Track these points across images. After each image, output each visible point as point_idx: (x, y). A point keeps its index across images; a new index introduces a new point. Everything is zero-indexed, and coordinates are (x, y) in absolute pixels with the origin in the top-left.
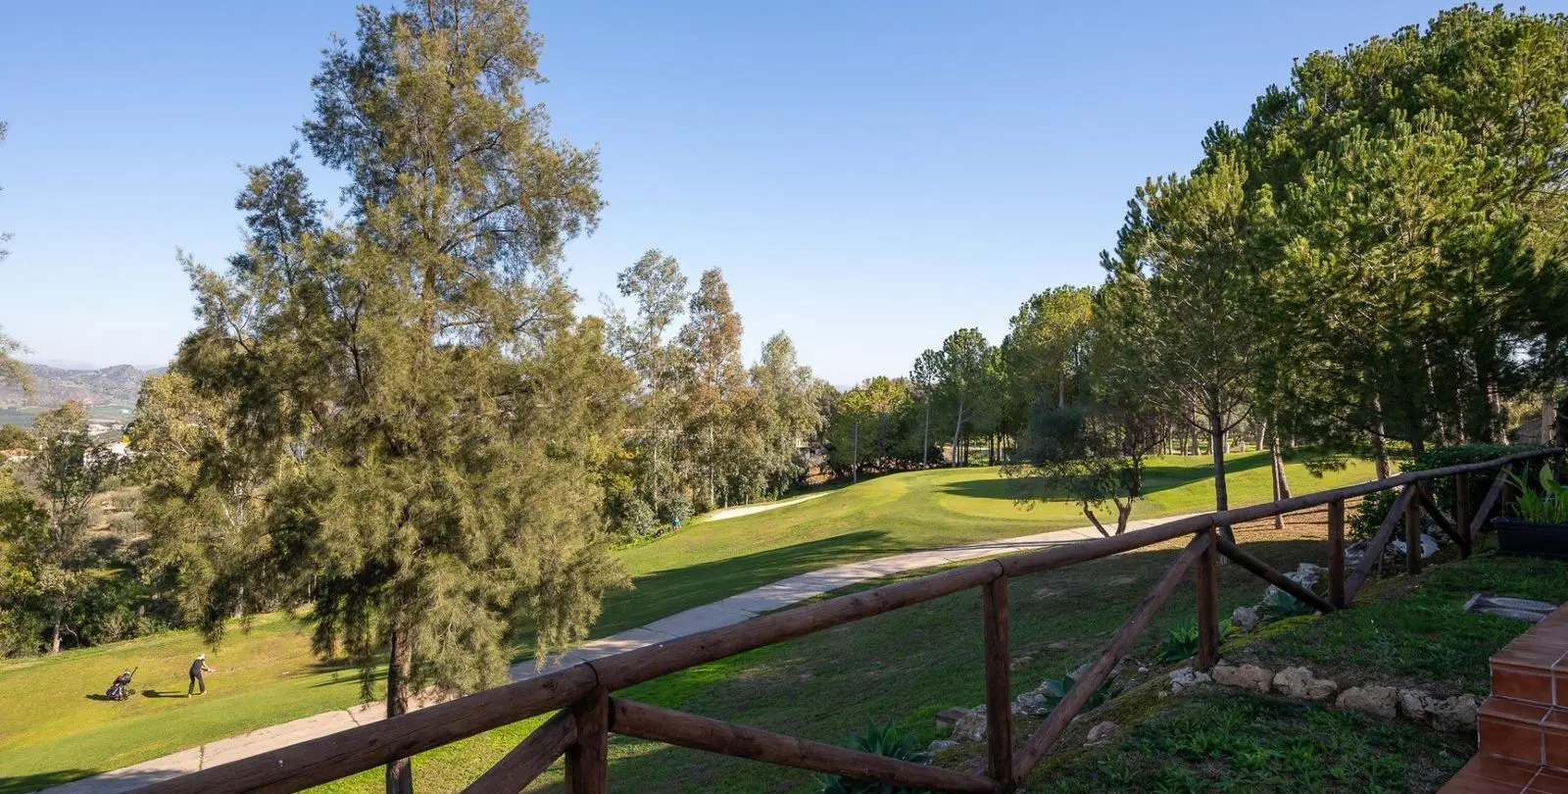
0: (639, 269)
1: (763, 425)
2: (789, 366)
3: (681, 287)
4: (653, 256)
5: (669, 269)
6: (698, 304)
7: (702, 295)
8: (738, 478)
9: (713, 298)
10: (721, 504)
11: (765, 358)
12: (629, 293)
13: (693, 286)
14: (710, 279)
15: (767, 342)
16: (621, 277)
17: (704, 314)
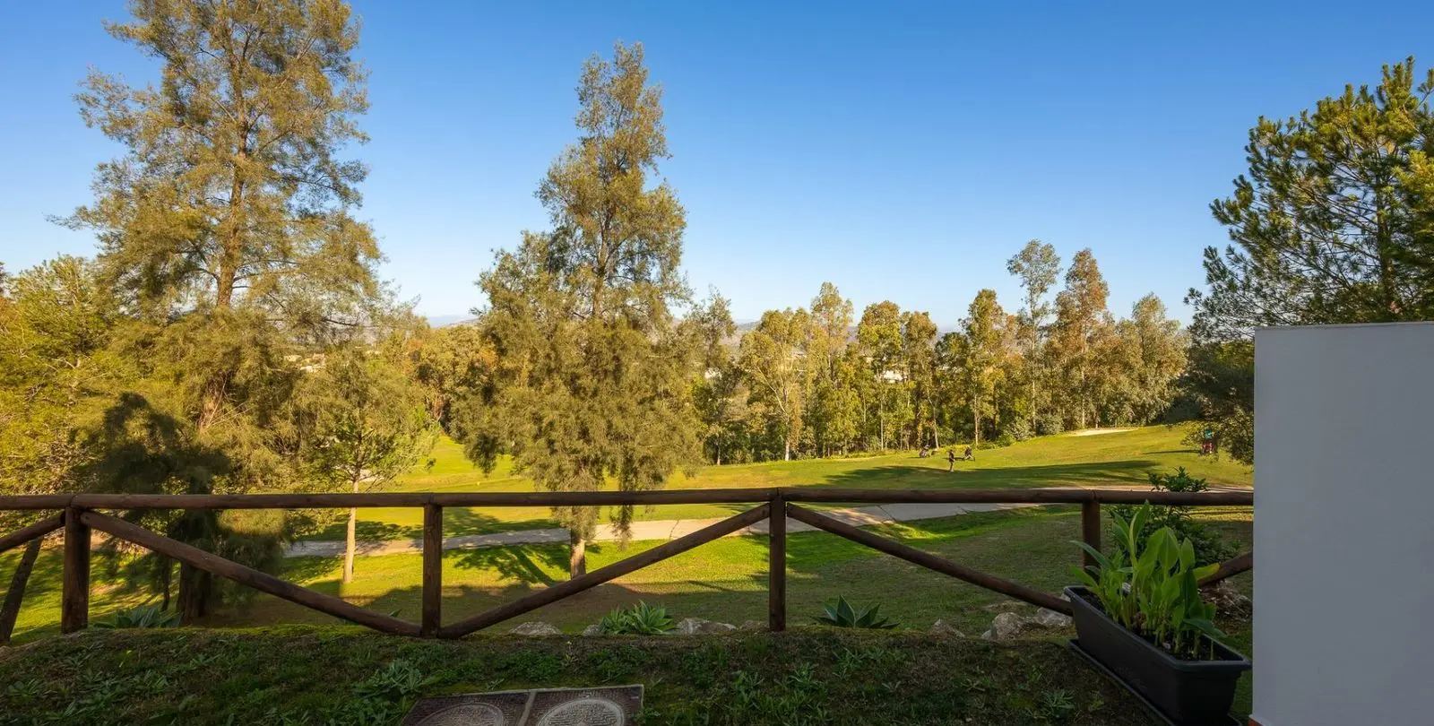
0: (1026, 256)
1: (1127, 366)
2: (1155, 320)
3: (1056, 265)
4: (1033, 246)
5: (1048, 255)
6: (1072, 276)
7: (1074, 269)
8: (1106, 406)
9: (1084, 270)
10: (1090, 425)
11: (1136, 314)
12: (1016, 272)
13: (1066, 264)
14: (1082, 257)
15: (1137, 302)
16: (1011, 262)
17: (1078, 283)
